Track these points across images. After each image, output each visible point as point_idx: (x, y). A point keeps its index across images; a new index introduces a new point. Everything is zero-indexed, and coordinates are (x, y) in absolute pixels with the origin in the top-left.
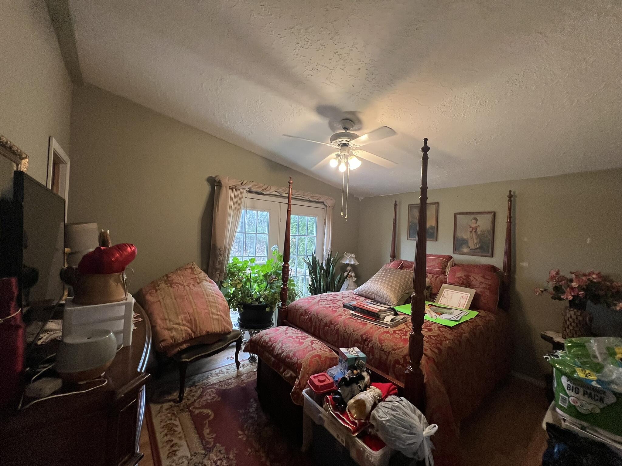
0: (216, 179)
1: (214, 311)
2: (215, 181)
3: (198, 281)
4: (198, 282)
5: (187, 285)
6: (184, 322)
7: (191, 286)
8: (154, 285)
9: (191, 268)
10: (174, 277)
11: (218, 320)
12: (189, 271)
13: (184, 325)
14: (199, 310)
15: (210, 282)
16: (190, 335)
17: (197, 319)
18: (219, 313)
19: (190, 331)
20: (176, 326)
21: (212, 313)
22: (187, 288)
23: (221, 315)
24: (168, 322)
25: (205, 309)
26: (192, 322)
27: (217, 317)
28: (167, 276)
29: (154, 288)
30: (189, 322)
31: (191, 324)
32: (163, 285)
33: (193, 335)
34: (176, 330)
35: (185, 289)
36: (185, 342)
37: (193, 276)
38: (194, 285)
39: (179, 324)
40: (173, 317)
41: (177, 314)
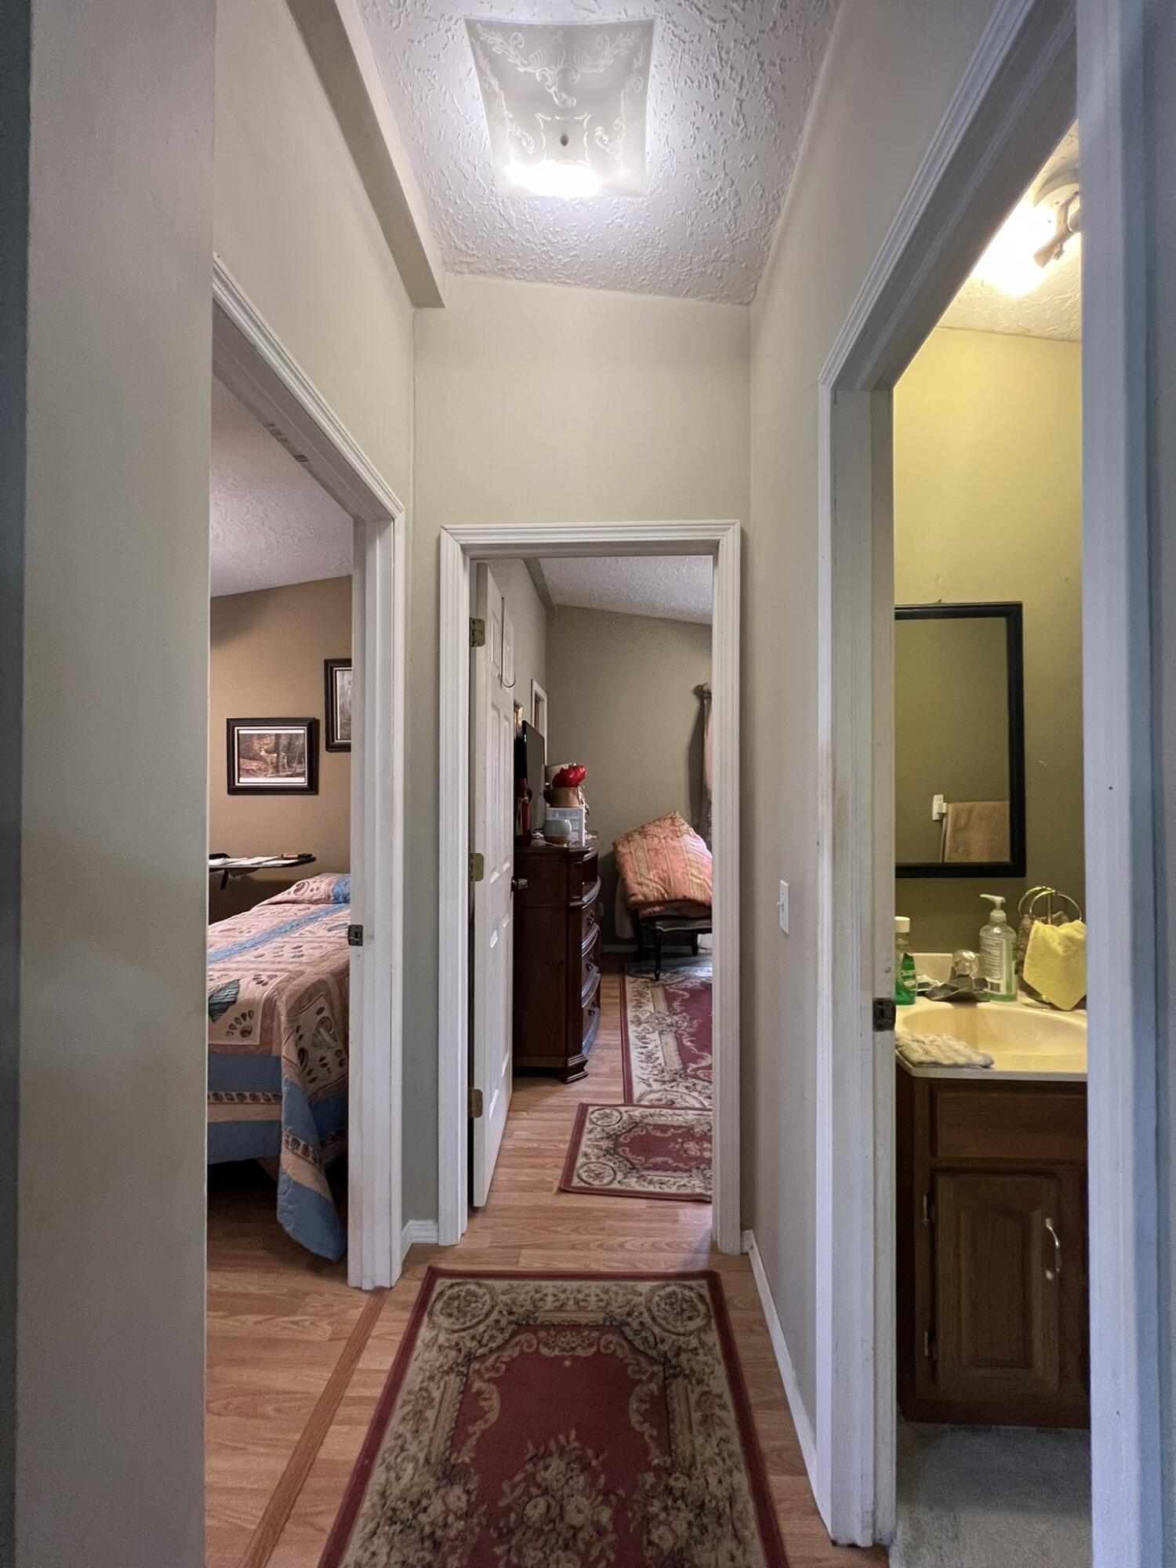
0: (704, 689)
1: (695, 872)
2: (703, 692)
3: (679, 834)
4: (676, 834)
5: (664, 838)
6: (656, 879)
7: (669, 840)
8: (628, 837)
9: (672, 818)
10: (651, 829)
11: (701, 885)
12: (669, 821)
13: (656, 882)
14: (675, 869)
15: (695, 837)
16: (663, 895)
17: (671, 878)
18: (702, 877)
19: (663, 891)
20: (648, 882)
21: (692, 875)
22: (663, 841)
23: (704, 880)
24: (638, 876)
25: (683, 868)
26: (665, 881)
27: (698, 881)
28: (643, 827)
29: (627, 839)
30: (663, 880)
31: (664, 882)
32: (637, 836)
33: (666, 896)
34: (647, 886)
35: (660, 842)
36: (657, 903)
37: (673, 828)
38: (672, 839)
39: (650, 880)
40: (644, 871)
41: (649, 869)
